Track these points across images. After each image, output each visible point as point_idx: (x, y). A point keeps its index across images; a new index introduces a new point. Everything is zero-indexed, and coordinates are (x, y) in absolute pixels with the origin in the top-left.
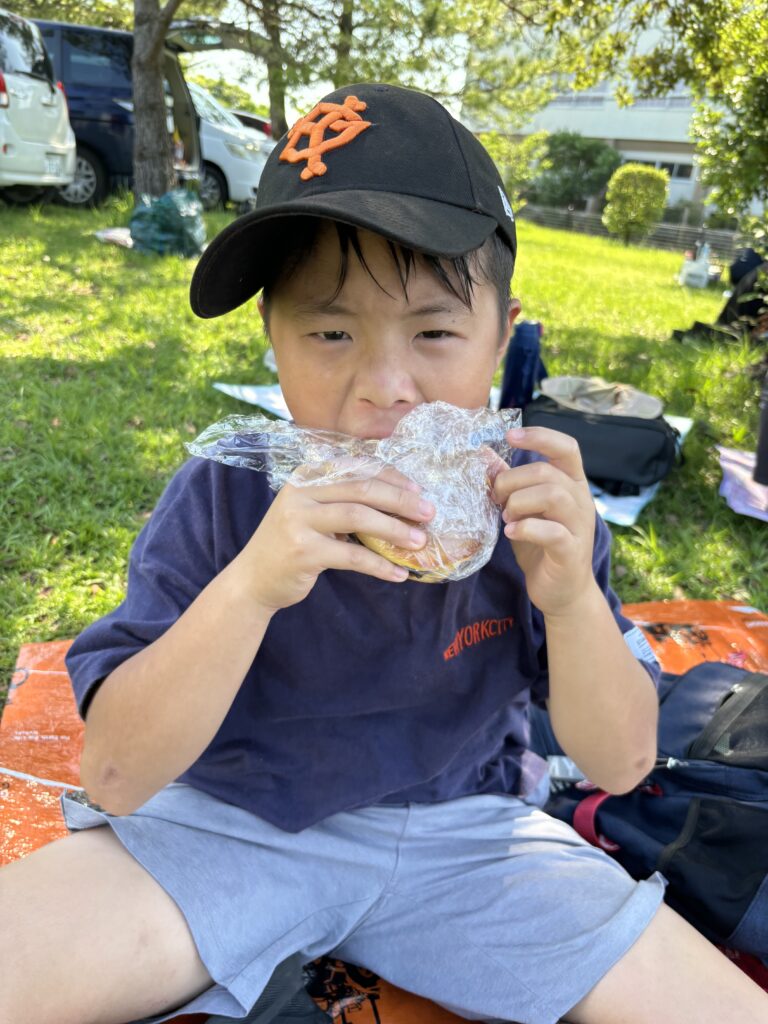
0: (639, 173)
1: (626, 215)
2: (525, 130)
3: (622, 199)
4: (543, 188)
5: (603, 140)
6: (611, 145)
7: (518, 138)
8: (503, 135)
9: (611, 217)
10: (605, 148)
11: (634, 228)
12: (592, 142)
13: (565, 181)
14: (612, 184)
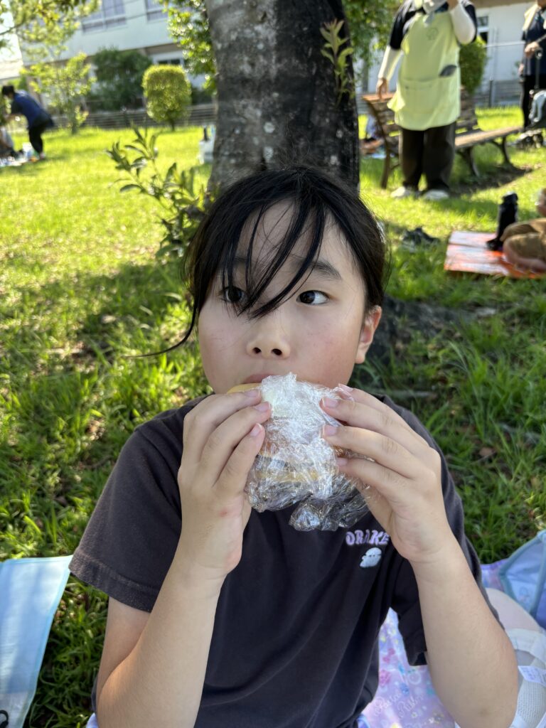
0: (161, 71)
1: (165, 105)
2: (64, 56)
3: (157, 94)
4: (106, 97)
5: (136, 50)
6: (143, 53)
7: (61, 63)
8: (48, 63)
9: (154, 111)
10: (139, 55)
11: (173, 115)
12: (128, 54)
13: (119, 87)
14: (145, 84)
